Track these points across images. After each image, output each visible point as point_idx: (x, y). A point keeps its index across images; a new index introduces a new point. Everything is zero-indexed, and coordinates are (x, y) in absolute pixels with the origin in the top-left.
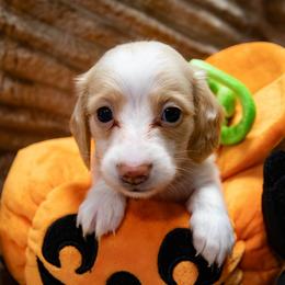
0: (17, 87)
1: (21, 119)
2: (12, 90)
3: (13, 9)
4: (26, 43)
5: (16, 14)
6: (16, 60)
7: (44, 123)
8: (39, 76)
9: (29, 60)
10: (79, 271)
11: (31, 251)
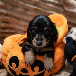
0: (5, 24)
1: (7, 31)
2: (4, 25)
3: (3, 8)
4: (6, 15)
5: (4, 9)
6: (5, 19)
7: (12, 31)
8: (10, 21)
9: (8, 18)
10: (16, 68)
11: (7, 63)
